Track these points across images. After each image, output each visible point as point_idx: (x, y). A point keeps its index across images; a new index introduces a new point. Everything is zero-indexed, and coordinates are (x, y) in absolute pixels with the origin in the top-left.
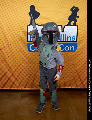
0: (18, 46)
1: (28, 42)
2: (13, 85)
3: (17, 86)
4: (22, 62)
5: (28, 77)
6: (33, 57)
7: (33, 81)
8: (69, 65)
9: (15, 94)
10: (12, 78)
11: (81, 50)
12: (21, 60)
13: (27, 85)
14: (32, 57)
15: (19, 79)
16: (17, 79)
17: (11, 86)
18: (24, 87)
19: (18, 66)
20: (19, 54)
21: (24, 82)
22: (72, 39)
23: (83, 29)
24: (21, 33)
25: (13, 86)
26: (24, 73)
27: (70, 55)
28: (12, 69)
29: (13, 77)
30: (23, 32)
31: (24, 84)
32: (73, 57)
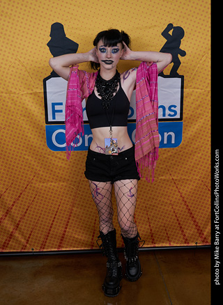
0: (21, 136)
1: (47, 122)
2: (9, 241)
3: (19, 244)
4: (32, 177)
5: (49, 218)
6: (63, 165)
7: (63, 229)
8: (161, 184)
9: (15, 264)
10: (6, 221)
11: (194, 142)
12: (29, 173)
13: (48, 241)
14: (60, 164)
15: (24, 224)
16: (21, 223)
17: (5, 243)
18: (40, 245)
19: (20, 188)
20: (23, 156)
21: (40, 232)
22: (167, 112)
23: (197, 86)
24: (28, 99)
25: (10, 243)
26: (37, 207)
27: (165, 156)
28: (6, 198)
29: (8, 220)
30: (32, 96)
31: (40, 237)
32: (174, 162)
